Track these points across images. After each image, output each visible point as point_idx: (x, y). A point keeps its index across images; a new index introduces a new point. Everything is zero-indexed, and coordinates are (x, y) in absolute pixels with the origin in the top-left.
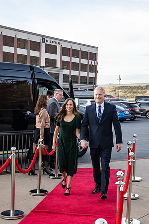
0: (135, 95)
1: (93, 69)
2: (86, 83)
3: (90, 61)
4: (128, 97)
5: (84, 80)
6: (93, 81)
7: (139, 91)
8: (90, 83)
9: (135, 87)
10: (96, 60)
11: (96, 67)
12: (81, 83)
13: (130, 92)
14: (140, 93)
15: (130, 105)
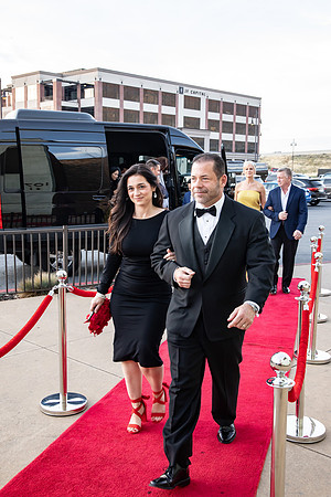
0: (318, 167)
1: (254, 130)
2: (243, 151)
3: (250, 119)
4: (306, 171)
5: (240, 147)
6: (253, 148)
7: (324, 161)
8: (249, 152)
9: (318, 156)
10: (258, 116)
11: (258, 127)
12: (236, 151)
13: (310, 164)
14: (325, 165)
15: (310, 183)
